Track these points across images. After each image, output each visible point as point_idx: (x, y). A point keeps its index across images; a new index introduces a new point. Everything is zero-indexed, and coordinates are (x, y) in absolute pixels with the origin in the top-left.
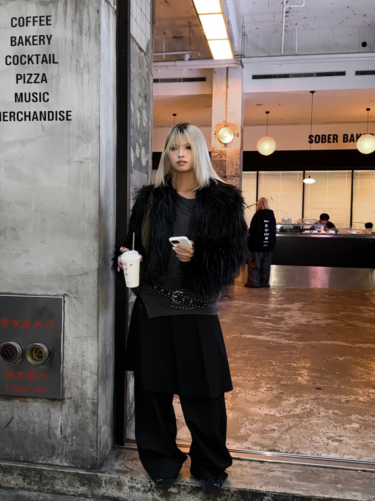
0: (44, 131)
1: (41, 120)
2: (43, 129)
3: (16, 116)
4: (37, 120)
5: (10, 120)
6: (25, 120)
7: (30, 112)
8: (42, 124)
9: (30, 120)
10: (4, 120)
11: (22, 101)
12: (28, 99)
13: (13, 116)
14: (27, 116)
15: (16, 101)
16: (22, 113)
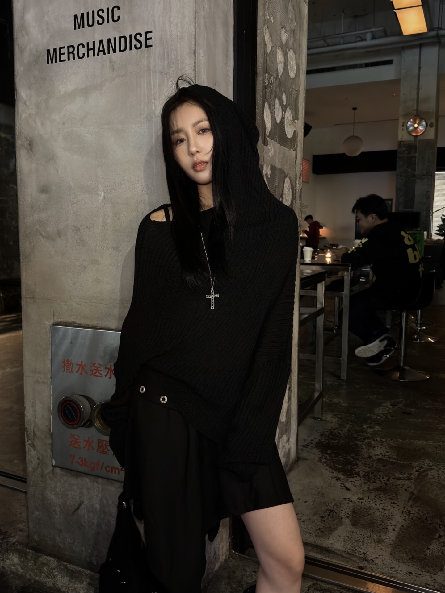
0: (113, 69)
1: (109, 53)
2: (113, 66)
3: (75, 52)
4: (105, 54)
5: (69, 59)
6: (88, 56)
7: (94, 42)
8: (110, 59)
9: (94, 55)
10: (61, 61)
11: (84, 27)
12: (91, 22)
13: (71, 52)
14: (91, 49)
15: (75, 28)
16: (83, 46)
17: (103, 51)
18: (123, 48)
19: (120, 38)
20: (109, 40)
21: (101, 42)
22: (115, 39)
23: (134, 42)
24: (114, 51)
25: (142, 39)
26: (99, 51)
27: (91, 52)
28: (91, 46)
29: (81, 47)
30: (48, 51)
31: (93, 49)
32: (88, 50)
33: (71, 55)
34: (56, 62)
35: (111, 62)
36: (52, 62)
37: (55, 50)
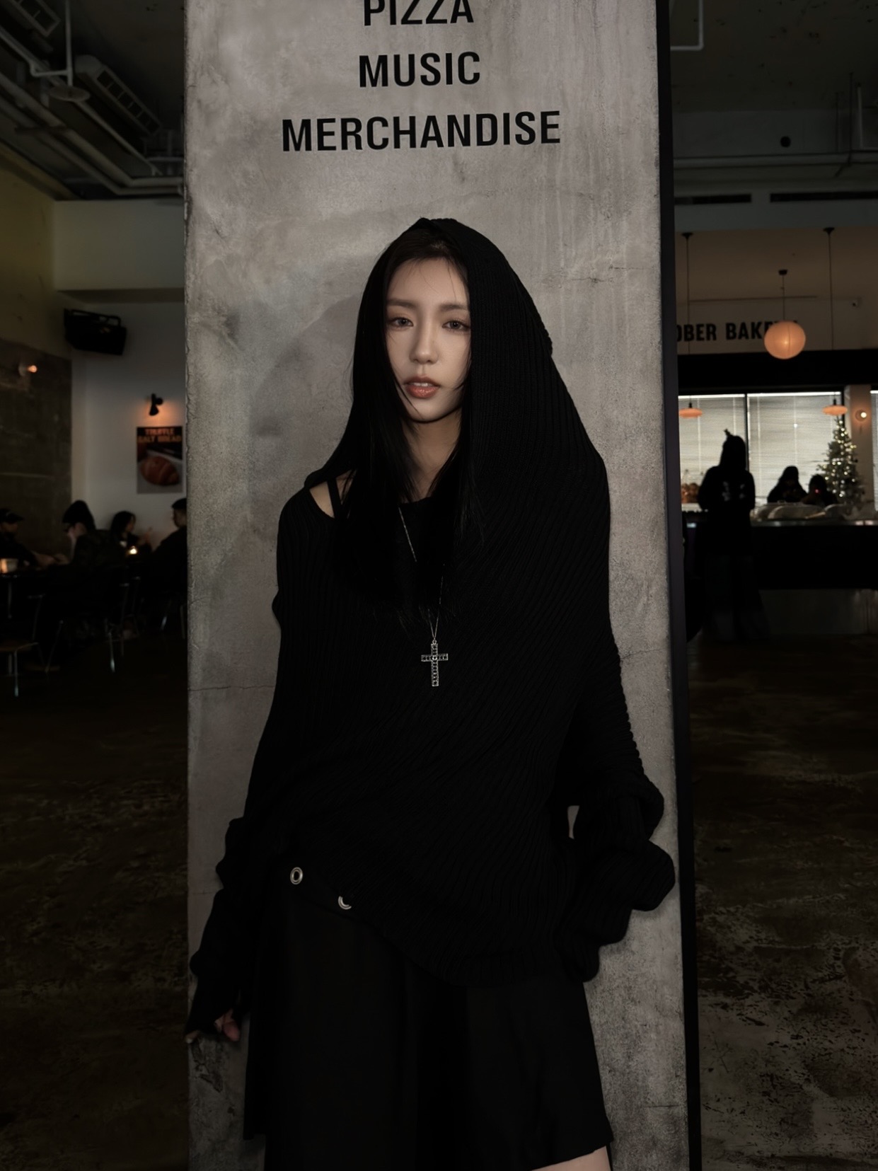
0: (464, 179)
1: (451, 143)
2: (462, 172)
4: (440, 144)
5: (345, 146)
6: (397, 145)
7: (412, 120)
8: (455, 158)
9: (413, 145)
10: (321, 147)
11: (385, 83)
12: (405, 77)
13: (353, 132)
14: (405, 132)
15: (363, 84)
16: (385, 123)
17: (438, 138)
18: (487, 137)
19: (480, 118)
20: (452, 119)
21: (431, 120)
22: (467, 118)
23: (514, 129)
24: (466, 142)
25: (536, 125)
26: (426, 139)
27: (405, 139)
28: (404, 126)
29: (377, 125)
30: (287, 124)
31: (412, 132)
32: (398, 132)
33: (351, 140)
34: (308, 148)
35: (456, 164)
36: (297, 147)
37: (306, 124)
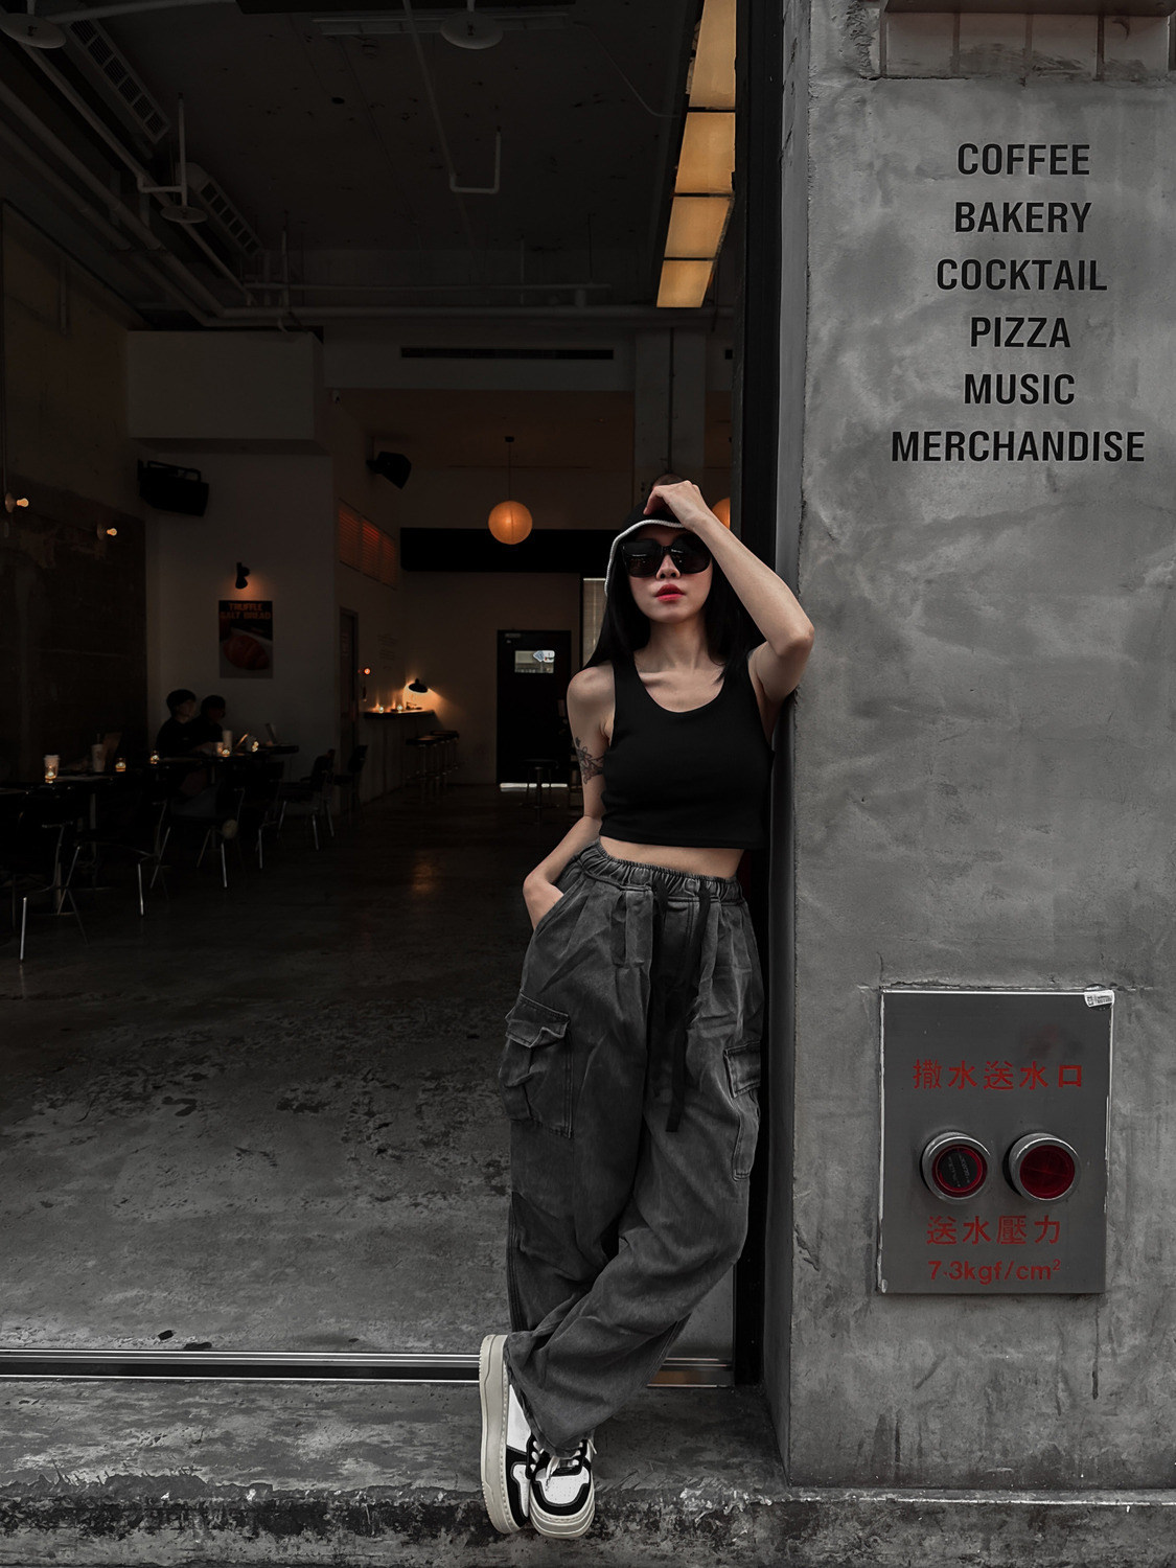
0: (1054, 488)
1: (1045, 457)
2: (1054, 484)
3: (966, 446)
4: (1036, 458)
5: (948, 457)
6: (996, 457)
7: (1011, 435)
8: (1049, 469)
9: (1011, 457)
10: (927, 457)
11: (988, 400)
12: (1006, 396)
13: (956, 444)
14: (1004, 446)
15: (968, 400)
16: (986, 437)
17: (1034, 452)
18: (1078, 454)
19: (1073, 435)
20: (1047, 436)
21: (1029, 435)
22: (1061, 435)
23: (1103, 447)
24: (1059, 456)
25: (1122, 444)
26: (1023, 452)
27: (1004, 452)
28: (1004, 440)
29: (979, 438)
30: (897, 436)
31: (1010, 446)
32: (997, 446)
33: (955, 451)
34: (915, 458)
35: (1049, 476)
36: (905, 458)
37: (914, 436)
